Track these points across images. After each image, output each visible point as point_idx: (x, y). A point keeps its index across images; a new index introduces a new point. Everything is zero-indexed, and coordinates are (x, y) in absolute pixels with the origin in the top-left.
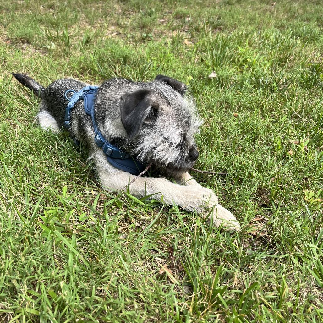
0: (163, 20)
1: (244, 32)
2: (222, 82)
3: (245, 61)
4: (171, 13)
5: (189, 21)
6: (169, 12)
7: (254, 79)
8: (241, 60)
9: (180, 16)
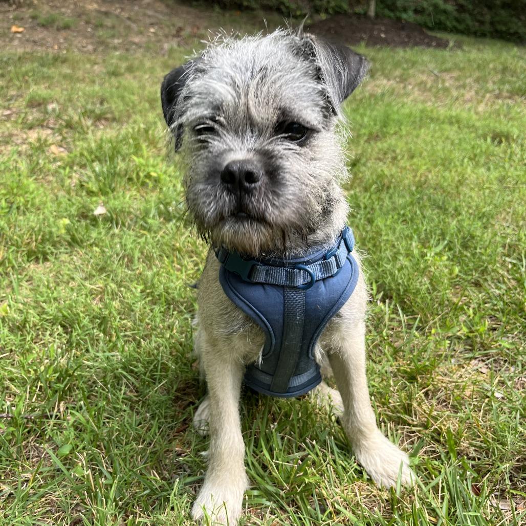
0: (8, 112)
1: (142, 126)
2: (117, 219)
3: (148, 176)
4: (21, 96)
5: (54, 110)
6: (18, 96)
7: (161, 206)
8: (142, 175)
9: (37, 103)
